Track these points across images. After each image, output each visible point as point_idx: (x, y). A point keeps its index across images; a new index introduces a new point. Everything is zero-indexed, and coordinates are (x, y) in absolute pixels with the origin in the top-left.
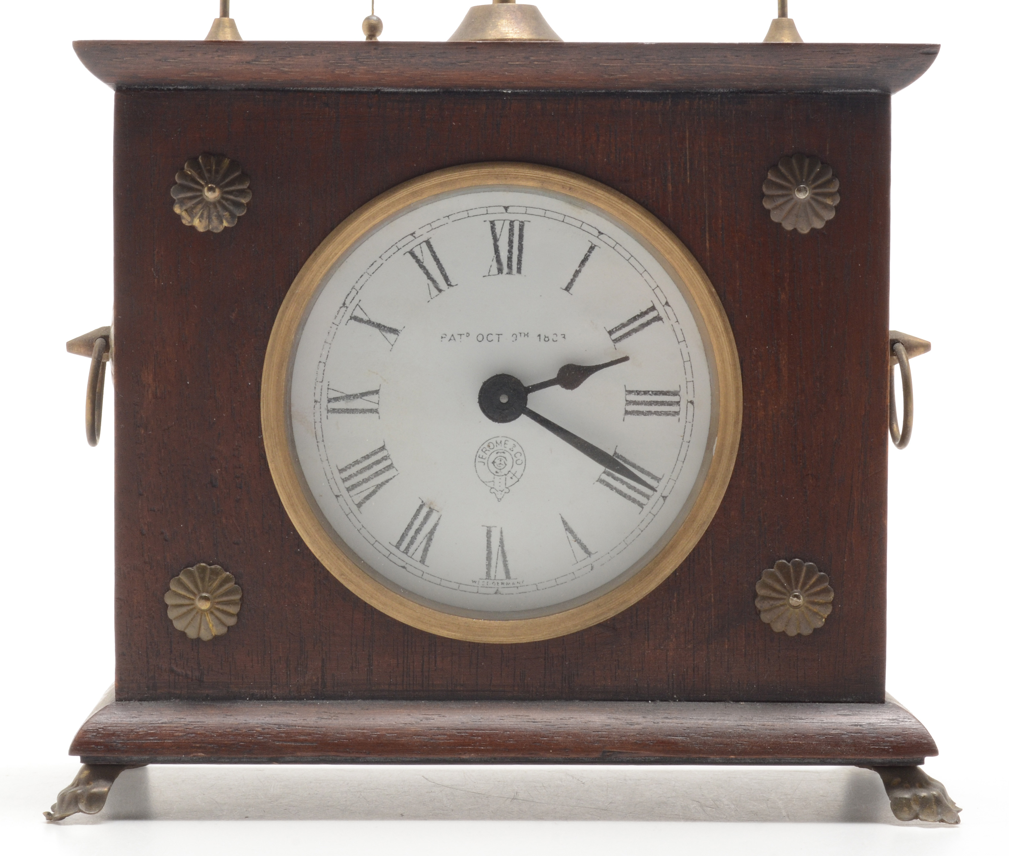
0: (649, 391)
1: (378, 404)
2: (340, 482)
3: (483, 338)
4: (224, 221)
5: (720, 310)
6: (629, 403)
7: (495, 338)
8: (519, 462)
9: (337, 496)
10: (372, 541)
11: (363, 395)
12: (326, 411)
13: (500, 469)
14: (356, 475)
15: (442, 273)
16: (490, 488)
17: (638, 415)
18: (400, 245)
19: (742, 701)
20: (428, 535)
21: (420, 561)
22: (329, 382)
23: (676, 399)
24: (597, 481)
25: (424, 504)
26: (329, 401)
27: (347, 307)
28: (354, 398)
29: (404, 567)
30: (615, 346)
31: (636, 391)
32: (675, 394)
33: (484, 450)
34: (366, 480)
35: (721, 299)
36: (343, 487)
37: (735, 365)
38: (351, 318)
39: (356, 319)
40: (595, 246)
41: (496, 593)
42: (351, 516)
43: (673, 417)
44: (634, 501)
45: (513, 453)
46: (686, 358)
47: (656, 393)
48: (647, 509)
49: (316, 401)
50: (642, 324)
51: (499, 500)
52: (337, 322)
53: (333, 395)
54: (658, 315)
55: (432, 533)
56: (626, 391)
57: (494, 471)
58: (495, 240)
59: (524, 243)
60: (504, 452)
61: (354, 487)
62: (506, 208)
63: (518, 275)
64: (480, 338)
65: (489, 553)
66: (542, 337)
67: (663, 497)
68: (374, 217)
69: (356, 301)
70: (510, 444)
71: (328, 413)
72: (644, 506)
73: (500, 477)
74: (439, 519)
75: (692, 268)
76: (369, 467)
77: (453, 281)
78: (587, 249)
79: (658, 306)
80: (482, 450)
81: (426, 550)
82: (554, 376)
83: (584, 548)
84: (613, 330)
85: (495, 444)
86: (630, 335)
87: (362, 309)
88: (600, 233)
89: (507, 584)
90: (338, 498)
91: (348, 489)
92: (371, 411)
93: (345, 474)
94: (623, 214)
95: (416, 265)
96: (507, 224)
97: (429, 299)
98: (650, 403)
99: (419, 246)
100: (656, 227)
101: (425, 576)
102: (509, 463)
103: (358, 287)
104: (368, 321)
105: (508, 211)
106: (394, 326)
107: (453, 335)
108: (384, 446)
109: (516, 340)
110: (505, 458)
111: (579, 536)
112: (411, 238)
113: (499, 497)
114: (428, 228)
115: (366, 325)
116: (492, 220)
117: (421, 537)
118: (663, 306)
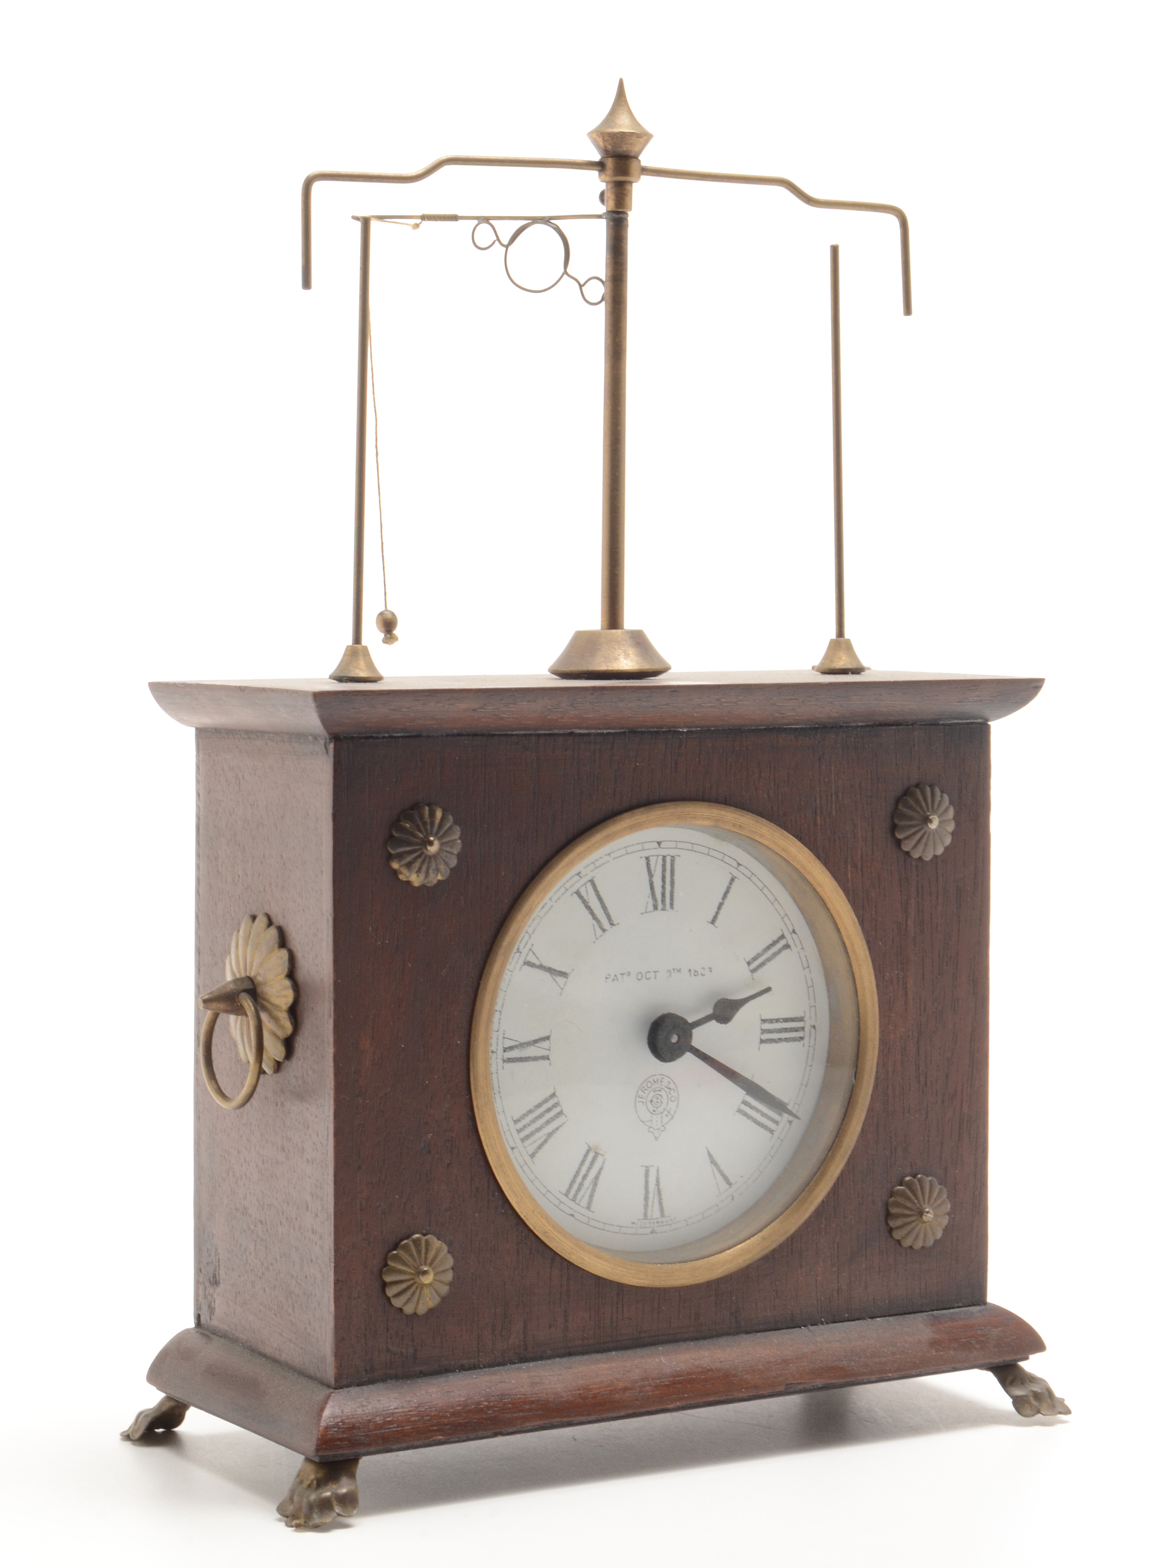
0: (779, 1019)
1: (549, 1050)
2: (514, 1133)
3: (642, 976)
4: (439, 875)
6: (764, 1031)
7: (652, 975)
8: (673, 1099)
10: (544, 1191)
11: (536, 1041)
12: (502, 1062)
13: (657, 1108)
14: (529, 1125)
15: (605, 913)
17: (771, 1043)
18: (567, 886)
19: (878, 1317)
20: (594, 1180)
21: (587, 1208)
22: (504, 1031)
23: (802, 1024)
24: (737, 1111)
25: (590, 1149)
26: (505, 1051)
27: (521, 952)
28: (527, 1046)
29: (572, 1215)
30: (755, 975)
31: (771, 1020)
32: (801, 1019)
34: (538, 1130)
36: (518, 1137)
38: (525, 963)
39: (529, 963)
40: (736, 877)
41: (652, 1233)
42: (525, 1167)
43: (800, 1043)
44: (766, 1128)
46: (810, 984)
47: (786, 1020)
48: (776, 1134)
49: (492, 1052)
50: (775, 953)
51: (656, 1138)
52: (511, 968)
53: (508, 1044)
54: (787, 943)
55: (597, 1178)
56: (763, 1020)
58: (651, 875)
59: (676, 878)
61: (527, 1137)
62: (659, 843)
63: (672, 910)
64: (639, 976)
65: (647, 1192)
66: (693, 972)
67: (788, 1122)
69: (529, 946)
71: (504, 1063)
72: (774, 1132)
73: (657, 1116)
74: (604, 1163)
76: (541, 1116)
77: (615, 919)
78: (728, 880)
79: (787, 935)
80: (642, 1090)
81: (592, 1196)
82: (710, 1011)
83: (726, 1179)
84: (751, 960)
86: (765, 965)
87: (534, 954)
88: (739, 864)
89: (662, 1222)
90: (514, 1150)
91: (523, 1140)
92: (543, 1058)
93: (520, 1125)
95: (582, 906)
96: (660, 858)
97: (595, 939)
98: (780, 1031)
99: (584, 886)
101: (592, 1223)
104: (539, 965)
105: (661, 847)
106: (563, 970)
107: (616, 976)
108: (555, 1092)
109: (671, 976)
110: (661, 1096)
111: (722, 1168)
112: (577, 878)
113: (657, 1135)
114: (592, 867)
115: (538, 970)
116: (647, 856)
117: (588, 1183)
118: (791, 934)
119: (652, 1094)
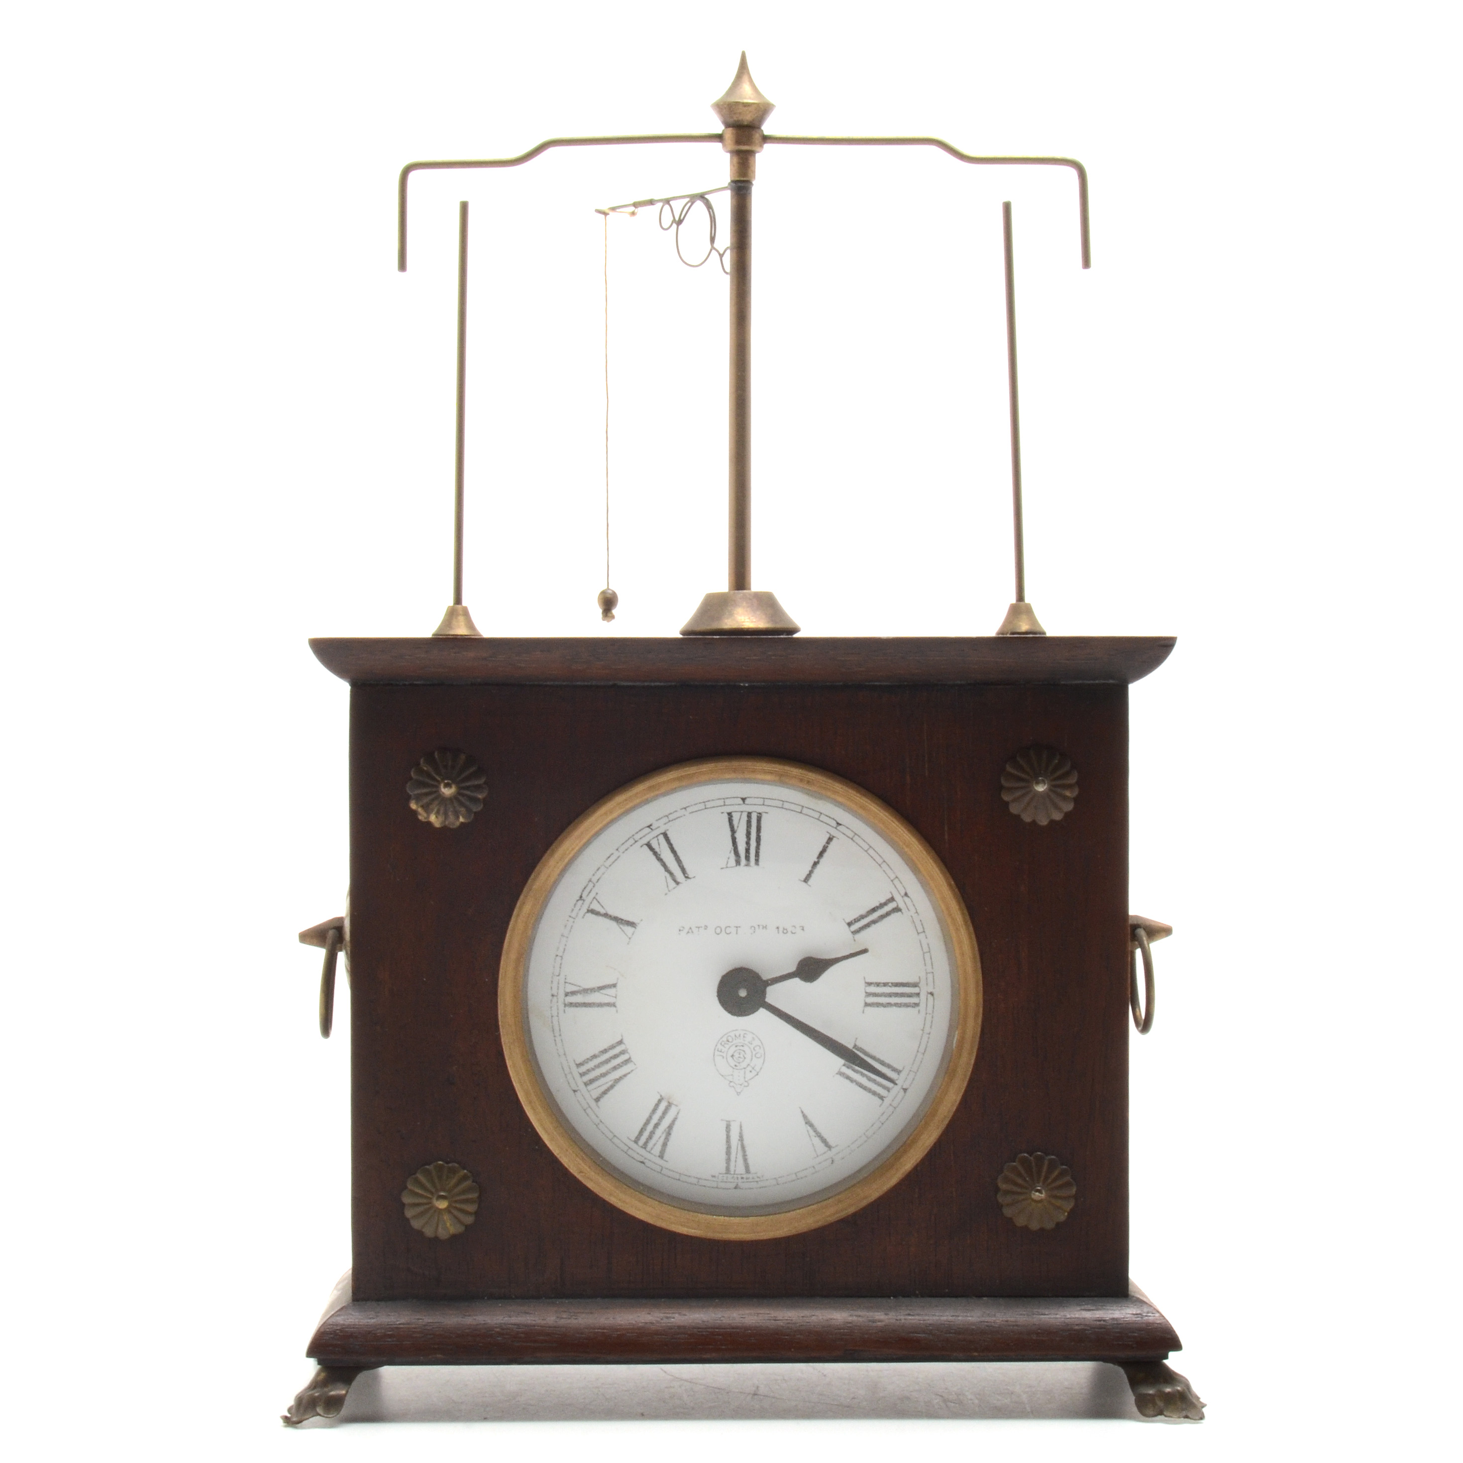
0: (888, 983)
1: (616, 997)
2: (577, 1076)
3: (721, 930)
4: (461, 817)
5: (959, 903)
6: (868, 994)
7: (733, 930)
8: (758, 1055)
9: (575, 1091)
10: (611, 1136)
11: (601, 988)
12: (563, 1005)
13: (739, 1063)
14: (593, 1069)
15: (679, 866)
16: (729, 1082)
17: (878, 1007)
18: (637, 837)
19: (984, 1296)
20: (667, 1130)
21: (659, 1156)
22: (566, 976)
23: (916, 990)
24: (837, 1074)
25: (663, 1099)
26: (567, 995)
27: (584, 900)
28: (591, 992)
29: (642, 1162)
30: (854, 937)
31: (876, 983)
32: (915, 985)
33: (723, 1043)
34: (603, 1075)
35: (960, 892)
36: (580, 1081)
37: (974, 958)
38: (588, 911)
39: (592, 912)
40: (834, 837)
41: (736, 1188)
42: (589, 1111)
43: (914, 1009)
44: (874, 1093)
45: (752, 1047)
46: (926, 949)
47: (896, 985)
48: (887, 1101)
49: (553, 996)
50: (881, 916)
51: (738, 1094)
52: (573, 915)
53: (570, 988)
54: (897, 906)
55: (670, 1127)
56: (866, 983)
57: (733, 1065)
58: (733, 831)
59: (762, 834)
60: (743, 1046)
61: (592, 1081)
62: (744, 800)
63: (756, 867)
64: (718, 930)
65: (729, 1148)
66: (781, 929)
67: (903, 1089)
68: (611, 812)
69: (592, 895)
70: (749, 1037)
71: (565, 1007)
72: (884, 1099)
74: (678, 1113)
75: (931, 861)
76: (607, 1061)
77: (690, 873)
78: (825, 840)
79: (898, 898)
80: (721, 1044)
81: (665, 1145)
82: (792, 968)
83: (824, 1141)
84: (852, 921)
85: (734, 1037)
86: (869, 927)
87: (599, 902)
88: (838, 824)
89: (747, 1178)
90: (576, 1093)
91: (586, 1084)
92: (608, 1005)
93: (583, 1069)
94: (861, 807)
95: (654, 858)
96: (745, 815)
97: (667, 891)
98: (890, 995)
99: (656, 839)
100: (894, 820)
101: (665, 1171)
102: (748, 1056)
103: (594, 879)
104: (605, 914)
105: (745, 803)
106: (631, 919)
107: (691, 928)
108: (622, 1040)
109: (754, 932)
110: (744, 1051)
111: (820, 1129)
112: (648, 830)
114: (665, 820)
115: (603, 918)
116: (729, 811)
117: (660, 1132)
118: (902, 897)
119: (733, 1049)
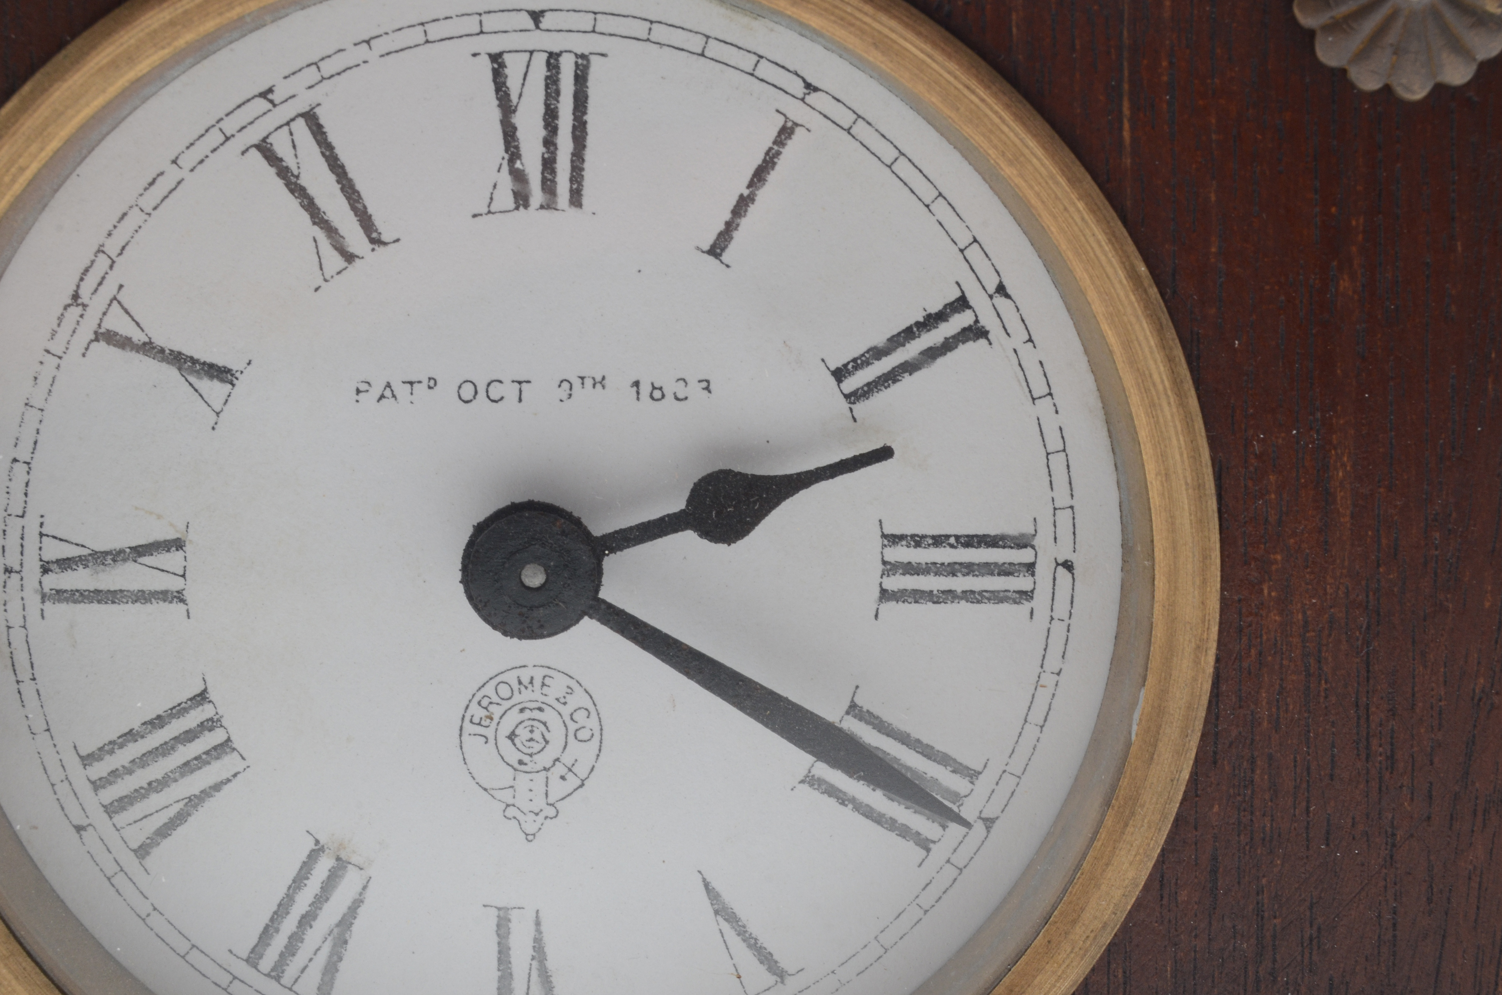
0: (948, 537)
1: (183, 576)
2: (85, 789)
3: (476, 392)
5: (1160, 330)
6: (890, 568)
7: (510, 391)
8: (583, 734)
9: (79, 829)
11: (140, 551)
12: (39, 597)
13: (531, 755)
14: (130, 772)
15: (353, 208)
16: (504, 806)
17: (916, 602)
18: (230, 126)
20: (336, 931)
22: (42, 516)
23: (1025, 556)
24: (802, 782)
25: (322, 849)
26: (46, 568)
27: (85, 306)
28: (114, 560)
30: (851, 410)
31: (913, 536)
32: (1022, 542)
33: (485, 702)
34: (155, 786)
35: (1162, 295)
36: (93, 802)
37: (1200, 486)
38: (98, 337)
39: (110, 338)
40: (796, 125)
42: (120, 880)
43: (1015, 607)
44: (904, 832)
45: (566, 711)
46: (1054, 442)
47: (970, 541)
48: (939, 853)
49: (8, 571)
50: (930, 349)
51: (529, 837)
52: (57, 347)
53: (54, 551)
54: (977, 321)
55: (346, 922)
56: (884, 536)
57: (513, 759)
58: (507, 108)
59: (591, 117)
60: (540, 709)
61: (125, 802)
62: (536, 16)
63: (573, 211)
64: (467, 392)
65: (505, 977)
66: (645, 389)
67: (984, 820)
68: (130, 58)
69: (108, 290)
70: (558, 686)
71: (43, 602)
72: (932, 846)
73: (530, 776)
74: (365, 888)
75: (1080, 205)
76: (165, 749)
77: (386, 231)
78: (773, 133)
79: (976, 297)
80: (479, 703)
81: (331, 970)
82: (677, 504)
83: (766, 958)
84: (845, 366)
85: (516, 686)
86: (895, 381)
87: (127, 312)
88: (810, 87)
90: (82, 832)
91: (111, 809)
92: (164, 596)
93: (100, 769)
94: (875, 45)
95: (279, 185)
96: (540, 62)
97: (319, 281)
98: (952, 569)
99: (286, 128)
100: (973, 84)
102: (556, 735)
103: (112, 247)
104: (145, 344)
105: (542, 26)
106: (220, 361)
107: (388, 385)
108: (205, 690)
109: (570, 395)
110: (545, 724)
111: (753, 929)
112: (262, 105)
113: (530, 828)
114: (312, 76)
115: (140, 357)
116: (495, 50)
117: (315, 935)
118: (991, 297)
119: (514, 717)
